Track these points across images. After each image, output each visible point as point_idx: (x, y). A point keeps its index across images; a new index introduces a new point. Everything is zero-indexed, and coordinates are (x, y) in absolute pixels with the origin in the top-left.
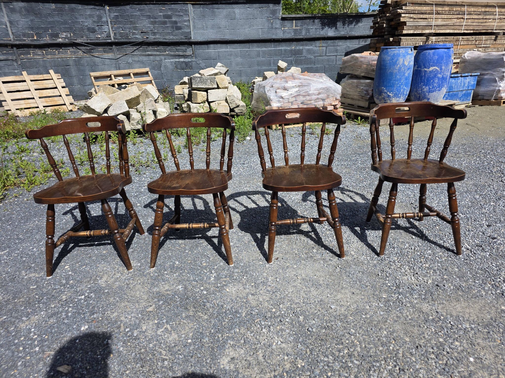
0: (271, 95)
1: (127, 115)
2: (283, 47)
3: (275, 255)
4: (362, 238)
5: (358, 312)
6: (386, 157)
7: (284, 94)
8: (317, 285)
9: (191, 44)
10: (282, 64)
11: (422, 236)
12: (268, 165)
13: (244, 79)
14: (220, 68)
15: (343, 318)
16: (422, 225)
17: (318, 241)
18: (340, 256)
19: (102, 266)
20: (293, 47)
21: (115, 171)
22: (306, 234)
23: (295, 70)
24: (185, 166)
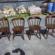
0: (30, 11)
1: (9, 14)
2: (32, 2)
3: (31, 39)
4: (44, 36)
5: (43, 49)
6: (48, 24)
7: (33, 10)
8: (37, 44)
9: (18, 2)
10: (32, 5)
11: (53, 36)
12: (30, 25)
13: (26, 7)
14: (23, 6)
15: (41, 50)
16: (53, 34)
17: (37, 36)
18: (40, 39)
19: (6, 40)
20: (34, 2)
21: (7, 26)
22: (35, 35)
23: (34, 6)
24: (17, 25)
